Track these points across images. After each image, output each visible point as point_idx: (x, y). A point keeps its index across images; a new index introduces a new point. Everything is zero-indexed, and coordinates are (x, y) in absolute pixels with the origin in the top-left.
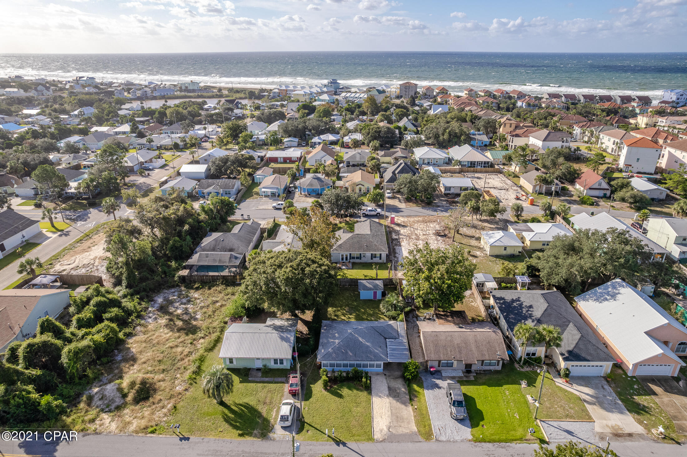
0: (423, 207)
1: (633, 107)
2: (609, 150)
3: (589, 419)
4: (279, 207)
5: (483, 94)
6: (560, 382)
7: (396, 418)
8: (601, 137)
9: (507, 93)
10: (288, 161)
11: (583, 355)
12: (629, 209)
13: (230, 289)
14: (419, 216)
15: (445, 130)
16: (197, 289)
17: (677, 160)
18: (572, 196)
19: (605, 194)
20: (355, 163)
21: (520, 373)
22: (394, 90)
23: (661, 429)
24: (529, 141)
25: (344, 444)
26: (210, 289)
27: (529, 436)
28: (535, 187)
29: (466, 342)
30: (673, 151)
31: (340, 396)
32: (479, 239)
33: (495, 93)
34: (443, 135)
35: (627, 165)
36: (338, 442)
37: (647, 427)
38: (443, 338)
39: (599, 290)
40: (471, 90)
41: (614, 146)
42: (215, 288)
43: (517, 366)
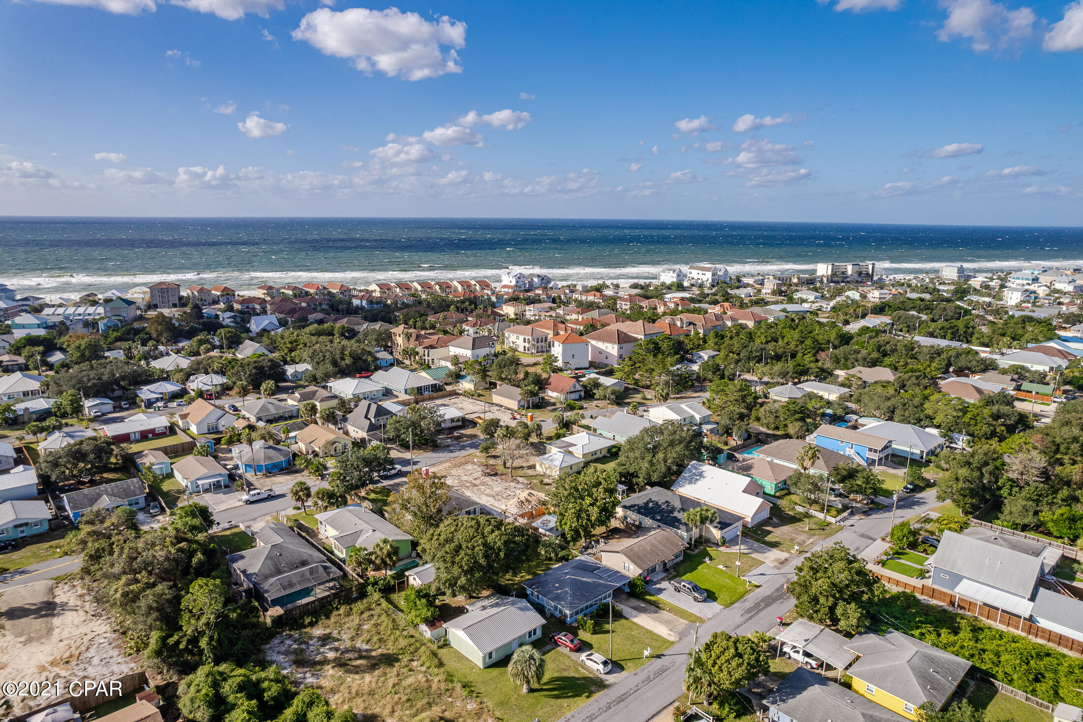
0: (433, 451)
1: (488, 295)
2: (521, 349)
3: (763, 563)
4: (252, 499)
5: (290, 292)
6: (722, 549)
7: (666, 623)
8: (506, 335)
9: (325, 288)
10: (150, 435)
11: (728, 521)
12: (610, 406)
13: (359, 606)
14: (444, 462)
15: (342, 353)
16: (312, 624)
17: (601, 352)
18: (554, 404)
19: (580, 396)
20: (270, 418)
21: (696, 556)
22: (142, 296)
23: (797, 547)
24: (449, 351)
25: (663, 655)
26: (328, 617)
27: (749, 589)
28: (519, 402)
29: (653, 545)
30: (594, 342)
31: (608, 632)
32: (533, 467)
33: (307, 289)
34: (343, 359)
35: (566, 363)
36: (659, 656)
37: (788, 551)
38: (637, 549)
39: (686, 474)
40: (270, 288)
41: (527, 345)
42: (335, 613)
43: (689, 551)
